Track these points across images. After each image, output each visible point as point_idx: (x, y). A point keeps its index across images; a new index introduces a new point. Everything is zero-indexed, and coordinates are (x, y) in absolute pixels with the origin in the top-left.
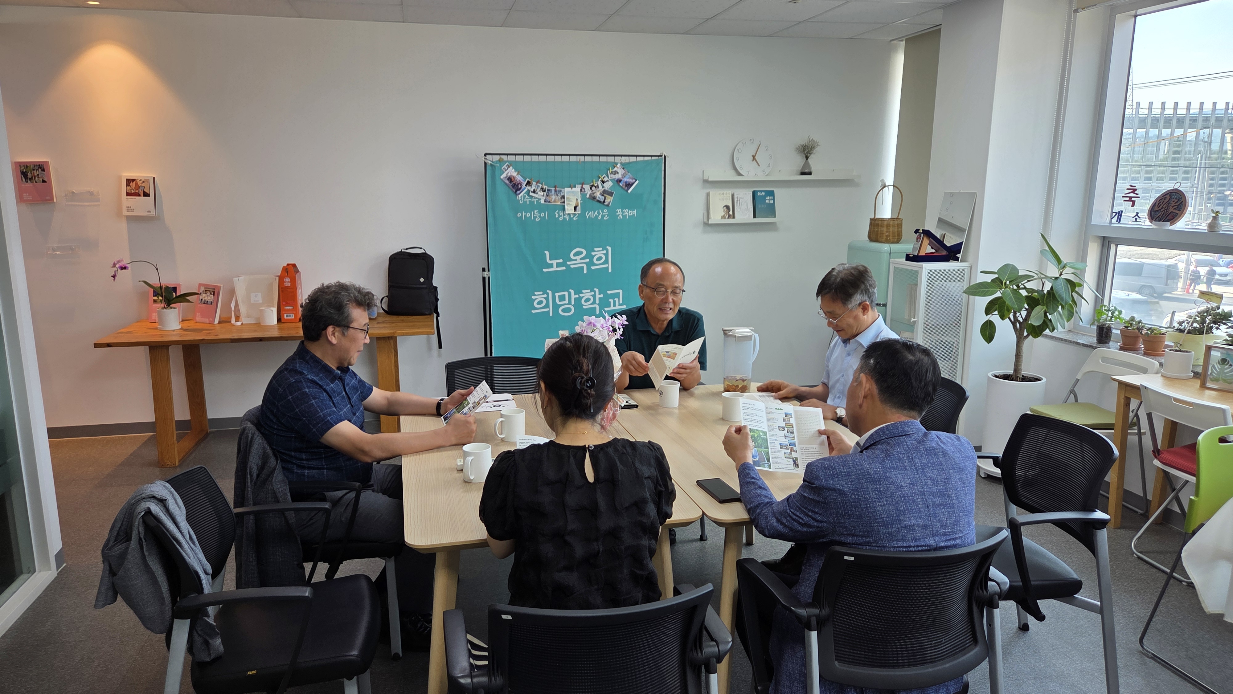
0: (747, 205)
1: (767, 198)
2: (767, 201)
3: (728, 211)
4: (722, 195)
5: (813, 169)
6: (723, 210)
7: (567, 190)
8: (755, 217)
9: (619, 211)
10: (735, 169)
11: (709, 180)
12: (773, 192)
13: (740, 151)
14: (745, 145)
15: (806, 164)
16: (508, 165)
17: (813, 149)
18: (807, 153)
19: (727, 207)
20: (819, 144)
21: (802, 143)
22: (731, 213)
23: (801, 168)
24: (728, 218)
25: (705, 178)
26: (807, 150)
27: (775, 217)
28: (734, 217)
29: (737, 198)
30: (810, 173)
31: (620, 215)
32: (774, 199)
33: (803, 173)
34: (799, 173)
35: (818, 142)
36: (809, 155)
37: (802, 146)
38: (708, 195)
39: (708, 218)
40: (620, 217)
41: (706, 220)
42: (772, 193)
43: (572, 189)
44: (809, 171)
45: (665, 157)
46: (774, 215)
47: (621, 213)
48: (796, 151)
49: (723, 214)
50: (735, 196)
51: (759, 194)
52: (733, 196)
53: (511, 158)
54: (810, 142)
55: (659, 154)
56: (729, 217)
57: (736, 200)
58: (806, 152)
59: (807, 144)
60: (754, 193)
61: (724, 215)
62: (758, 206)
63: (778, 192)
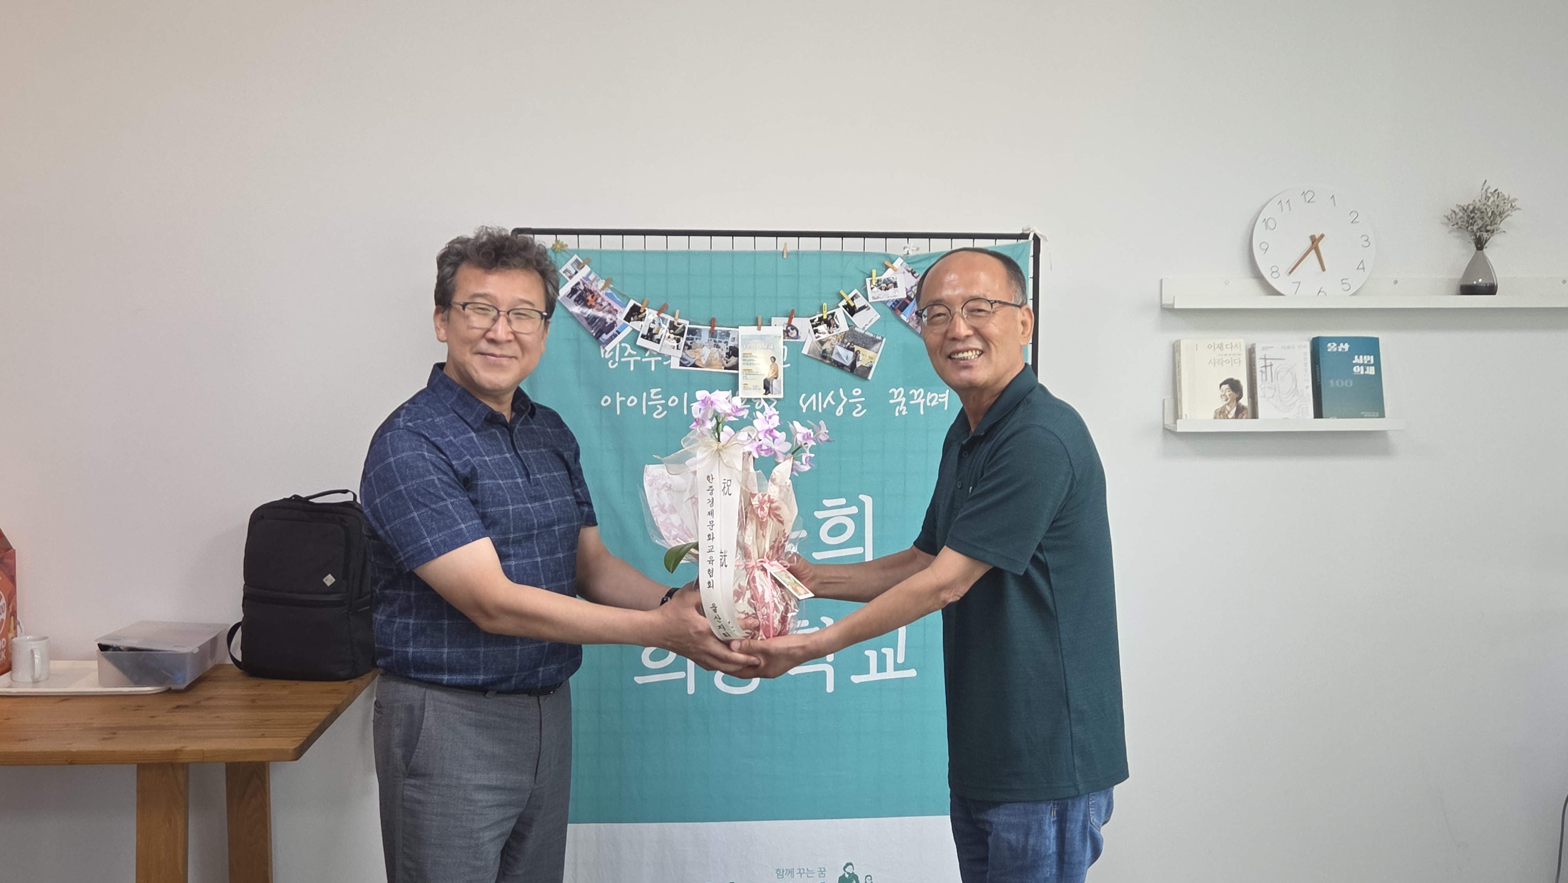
0: (1295, 379)
1: (1356, 360)
2: (1356, 369)
3: (1235, 396)
4: (1218, 350)
5: (1500, 277)
6: (1219, 393)
7: (745, 331)
8: (1318, 414)
9: (898, 395)
10: (1258, 276)
11: (1176, 307)
12: (1375, 342)
13: (1271, 224)
14: (1285, 207)
15: (1479, 263)
16: (577, 260)
17: (1498, 219)
18: (1479, 229)
19: (1233, 385)
20: (1517, 204)
21: (1464, 203)
22: (1245, 401)
23: (1460, 276)
24: (1237, 415)
25: (1167, 301)
26: (1480, 223)
27: (1382, 415)
28: (1255, 416)
29: (1265, 359)
30: (1491, 290)
31: (899, 404)
32: (1377, 364)
33: (1468, 290)
34: (1456, 287)
35: (1515, 200)
36: (1485, 235)
37: (1464, 210)
38: (1175, 349)
39: (1177, 416)
40: (900, 412)
41: (1169, 421)
42: (1371, 346)
43: (759, 329)
44: (1488, 282)
45: (1037, 240)
46: (1377, 408)
47: (904, 400)
48: (1447, 225)
49: (1220, 403)
50: (1259, 354)
51: (1332, 347)
52: (1251, 353)
53: (590, 242)
54: (1488, 198)
55: (1019, 232)
56: (1240, 412)
57: (1259, 364)
58: (1475, 228)
59: (1478, 205)
60: (1317, 347)
61: (1224, 408)
62: (1330, 384)
63: (1388, 341)
